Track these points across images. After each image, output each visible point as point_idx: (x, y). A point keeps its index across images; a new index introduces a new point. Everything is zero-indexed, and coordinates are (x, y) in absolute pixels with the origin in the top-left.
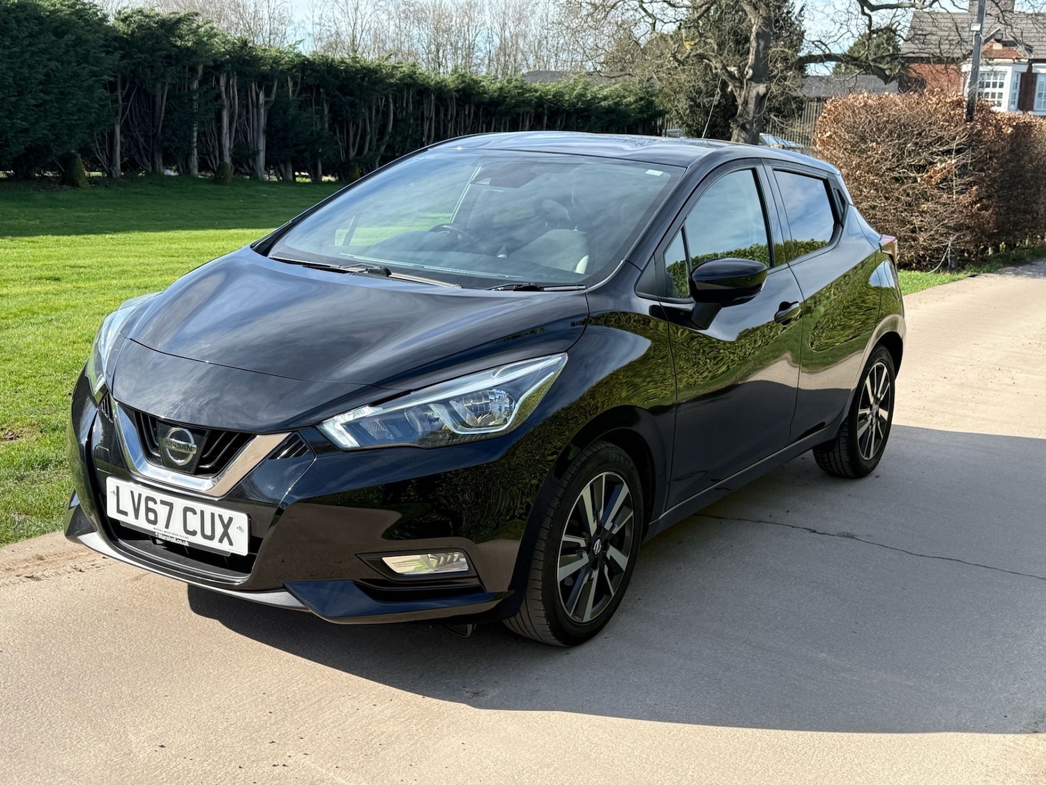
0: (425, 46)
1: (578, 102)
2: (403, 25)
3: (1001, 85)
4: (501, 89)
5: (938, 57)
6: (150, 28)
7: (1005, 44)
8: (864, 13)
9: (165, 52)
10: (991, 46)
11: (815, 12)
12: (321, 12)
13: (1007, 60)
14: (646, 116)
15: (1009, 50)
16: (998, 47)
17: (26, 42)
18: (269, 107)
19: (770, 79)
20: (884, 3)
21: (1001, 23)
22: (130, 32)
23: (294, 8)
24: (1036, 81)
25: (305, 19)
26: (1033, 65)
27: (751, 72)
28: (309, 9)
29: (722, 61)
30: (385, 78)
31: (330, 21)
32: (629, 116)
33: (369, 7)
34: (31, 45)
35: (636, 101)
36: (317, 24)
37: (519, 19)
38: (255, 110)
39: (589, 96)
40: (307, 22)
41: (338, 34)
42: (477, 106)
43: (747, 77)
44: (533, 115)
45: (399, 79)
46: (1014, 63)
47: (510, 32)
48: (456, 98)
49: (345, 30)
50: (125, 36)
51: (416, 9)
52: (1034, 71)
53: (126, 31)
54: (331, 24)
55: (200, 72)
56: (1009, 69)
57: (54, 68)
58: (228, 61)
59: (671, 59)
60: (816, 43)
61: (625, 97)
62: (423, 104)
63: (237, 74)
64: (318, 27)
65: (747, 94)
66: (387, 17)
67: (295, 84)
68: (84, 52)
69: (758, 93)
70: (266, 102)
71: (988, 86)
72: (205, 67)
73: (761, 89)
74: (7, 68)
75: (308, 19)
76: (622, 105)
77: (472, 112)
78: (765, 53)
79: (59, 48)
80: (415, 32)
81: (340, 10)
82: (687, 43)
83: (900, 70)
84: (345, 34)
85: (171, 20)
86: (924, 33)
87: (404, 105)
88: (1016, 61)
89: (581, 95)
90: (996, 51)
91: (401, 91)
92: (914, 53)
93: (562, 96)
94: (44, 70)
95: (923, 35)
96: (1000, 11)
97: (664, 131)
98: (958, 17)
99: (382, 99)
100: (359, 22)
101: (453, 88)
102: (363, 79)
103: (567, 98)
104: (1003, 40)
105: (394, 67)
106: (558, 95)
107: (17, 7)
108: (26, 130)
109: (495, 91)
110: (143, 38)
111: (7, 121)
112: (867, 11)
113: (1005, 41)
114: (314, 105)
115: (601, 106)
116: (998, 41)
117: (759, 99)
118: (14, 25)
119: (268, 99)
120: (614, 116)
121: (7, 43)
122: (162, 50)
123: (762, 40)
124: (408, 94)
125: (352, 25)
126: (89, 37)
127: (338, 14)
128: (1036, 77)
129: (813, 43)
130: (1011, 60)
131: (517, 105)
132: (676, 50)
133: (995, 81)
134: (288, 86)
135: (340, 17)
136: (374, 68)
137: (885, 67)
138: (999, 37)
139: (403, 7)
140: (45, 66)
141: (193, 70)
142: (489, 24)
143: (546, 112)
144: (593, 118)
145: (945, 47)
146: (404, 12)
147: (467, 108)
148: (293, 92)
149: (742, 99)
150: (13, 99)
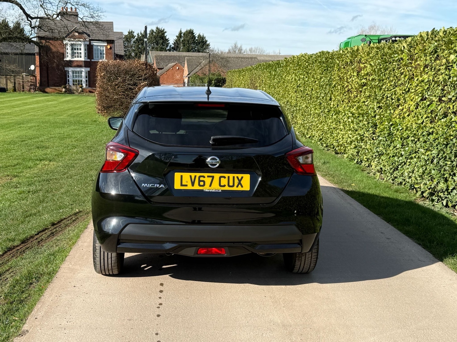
3: (80, 49)
7: (79, 33)
8: (28, 20)
10: (74, 34)
13: (81, 40)
15: (81, 36)
16: (77, 34)
20: (36, 17)
24: (93, 48)
26: (91, 42)
52: (92, 44)
56: (82, 43)
71: (75, 49)
88: (84, 40)
90: (76, 36)
92: (48, 36)
112: (29, 19)
116: (77, 32)
128: (93, 46)
133: (78, 48)
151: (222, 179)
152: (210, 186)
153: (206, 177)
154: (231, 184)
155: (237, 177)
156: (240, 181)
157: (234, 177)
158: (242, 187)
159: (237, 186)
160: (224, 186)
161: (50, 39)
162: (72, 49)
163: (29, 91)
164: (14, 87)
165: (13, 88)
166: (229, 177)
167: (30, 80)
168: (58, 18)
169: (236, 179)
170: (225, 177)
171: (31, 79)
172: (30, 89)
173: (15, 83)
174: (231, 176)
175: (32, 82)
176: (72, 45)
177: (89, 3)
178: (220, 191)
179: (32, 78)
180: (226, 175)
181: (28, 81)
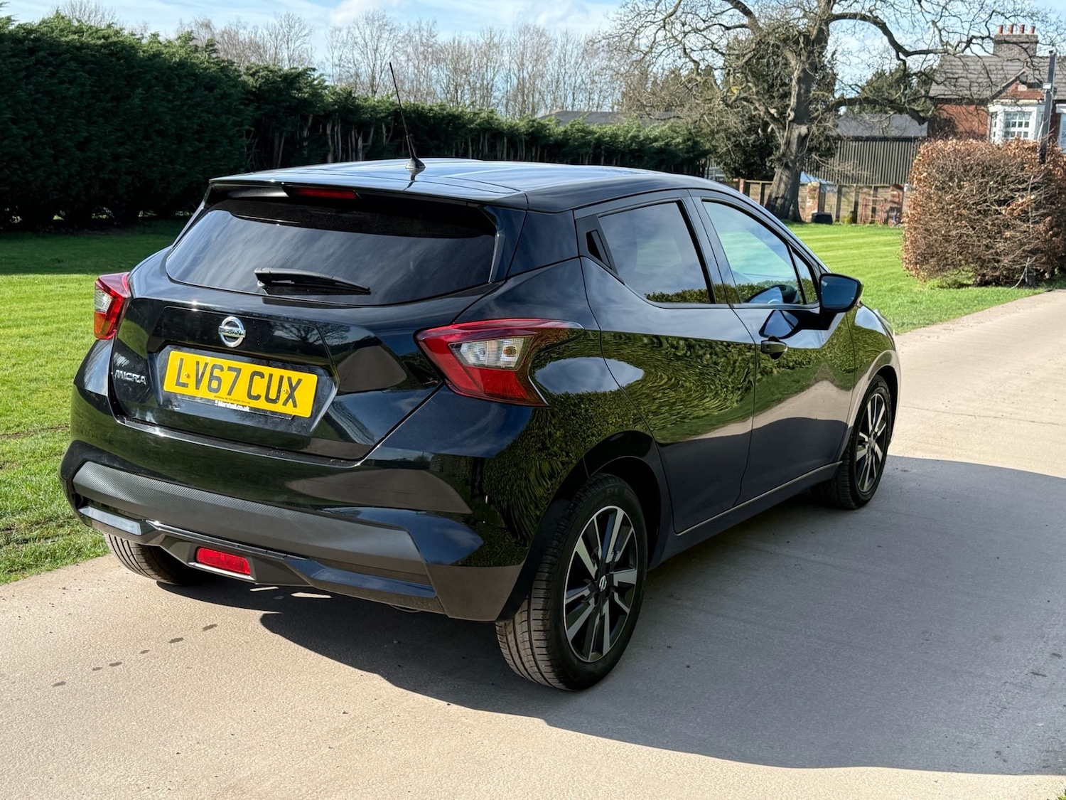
0: (443, 86)
1: (632, 143)
2: (422, 66)
3: (1027, 125)
4: (565, 132)
5: (968, 98)
6: (275, 82)
7: (1030, 86)
8: (899, 58)
9: (288, 104)
10: (1017, 88)
11: (851, 57)
12: (341, 53)
13: (1031, 101)
14: (692, 156)
15: (1034, 92)
16: (1023, 88)
17: (184, 96)
18: (366, 151)
19: (812, 121)
20: (918, 49)
21: (1029, 67)
22: (258, 86)
23: (314, 49)
24: (1060, 120)
25: (325, 61)
26: (1057, 105)
27: (792, 115)
28: (329, 50)
29: (764, 104)
30: (467, 123)
31: (350, 62)
32: (678, 156)
33: (388, 48)
34: (188, 98)
35: (684, 142)
36: (336, 65)
37: (537, 60)
38: (354, 154)
39: (642, 138)
40: (327, 64)
41: (357, 75)
42: (543, 148)
43: (790, 119)
44: (591, 156)
45: (479, 125)
46: (1039, 104)
47: (528, 73)
48: (526, 141)
49: (365, 70)
50: (254, 90)
51: (435, 50)
52: (1057, 111)
53: (255, 85)
54: (350, 65)
55: (310, 120)
56: (1034, 109)
57: (207, 119)
58: (335, 111)
59: (721, 102)
60: (853, 87)
61: (673, 138)
62: (496, 146)
63: (341, 122)
64: (338, 69)
65: (789, 135)
66: (406, 58)
67: (388, 131)
68: (227, 104)
69: (800, 134)
70: (364, 147)
71: (1014, 125)
72: (315, 117)
73: (803, 130)
74: (171, 120)
75: (328, 60)
76: (671, 145)
77: (539, 153)
78: (807, 97)
79: (210, 101)
80: (434, 72)
81: (359, 51)
82: (734, 87)
83: (933, 112)
84: (364, 75)
85: (292, 74)
86: (956, 76)
87: (480, 148)
88: (1040, 101)
89: (634, 138)
90: (1021, 92)
91: (478, 136)
92: (945, 95)
93: (616, 138)
94: (199, 121)
95: (954, 78)
96: (1028, 57)
97: (706, 169)
98: (987, 59)
99: (461, 142)
100: (379, 62)
101: (524, 132)
102: (448, 124)
103: (621, 140)
104: (1028, 81)
105: (475, 114)
106: (614, 136)
107: (178, 66)
108: (183, 175)
109: (559, 134)
110: (269, 91)
111: (170, 166)
112: (902, 56)
113: (1030, 83)
114: (403, 149)
115: (653, 146)
116: (1024, 83)
117: (800, 140)
118: (176, 81)
119: (365, 144)
120: (664, 156)
121: (170, 97)
122: (284, 101)
123: (803, 84)
124: (484, 138)
125: (372, 65)
126: (231, 91)
127: (358, 56)
128: (1060, 117)
129: (850, 86)
130: (1035, 101)
131: (579, 147)
132: (725, 94)
133: (1021, 121)
134: (382, 132)
135: (360, 59)
136: (458, 115)
137: (919, 109)
138: (1024, 79)
139: (421, 49)
140: (199, 118)
141: (305, 118)
142: (507, 65)
143: (603, 152)
144: (646, 158)
145: (974, 89)
146: (423, 53)
147: (534, 150)
148: (387, 137)
149: (785, 140)
150: (174, 147)
151: (256, 378)
152: (229, 394)
153: (226, 368)
154: (273, 395)
155: (289, 379)
156: (293, 389)
157: (282, 378)
158: (295, 406)
159: (285, 404)
160: (257, 398)
161: (948, 101)
162: (1007, 125)
163: (886, 222)
164: (855, 213)
165: (851, 216)
166: (271, 376)
167: (890, 198)
168: (968, 49)
169: (285, 382)
170: (262, 376)
171: (893, 196)
172: (889, 217)
173: (856, 204)
174: (277, 372)
175: (895, 203)
176: (1007, 114)
177: (1045, 9)
178: (247, 409)
179: (895, 193)
180: (266, 370)
181: (886, 200)
